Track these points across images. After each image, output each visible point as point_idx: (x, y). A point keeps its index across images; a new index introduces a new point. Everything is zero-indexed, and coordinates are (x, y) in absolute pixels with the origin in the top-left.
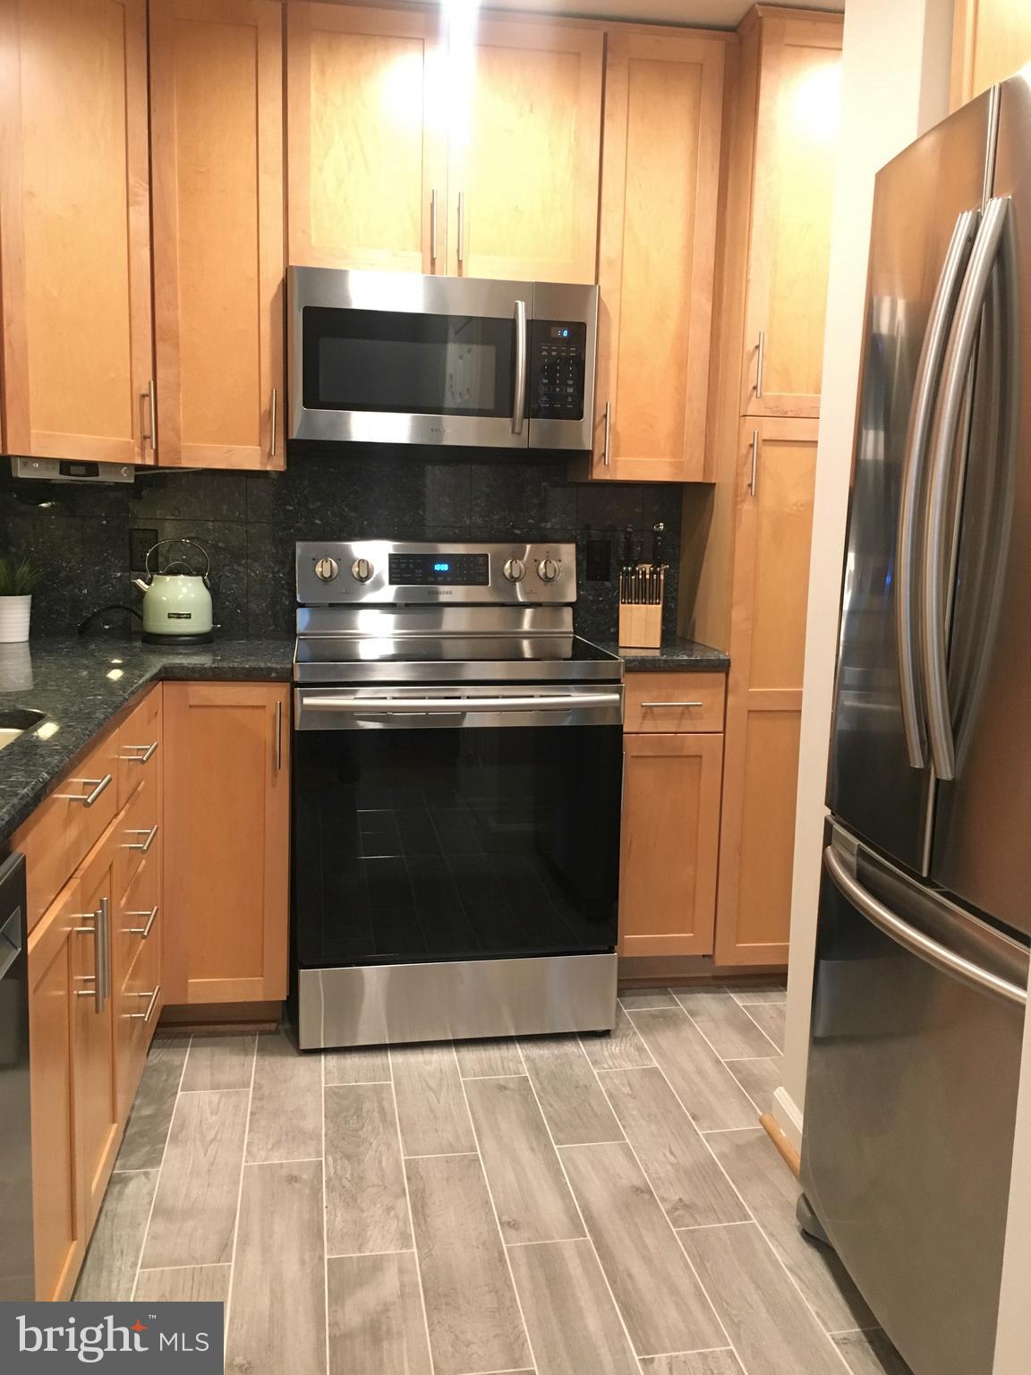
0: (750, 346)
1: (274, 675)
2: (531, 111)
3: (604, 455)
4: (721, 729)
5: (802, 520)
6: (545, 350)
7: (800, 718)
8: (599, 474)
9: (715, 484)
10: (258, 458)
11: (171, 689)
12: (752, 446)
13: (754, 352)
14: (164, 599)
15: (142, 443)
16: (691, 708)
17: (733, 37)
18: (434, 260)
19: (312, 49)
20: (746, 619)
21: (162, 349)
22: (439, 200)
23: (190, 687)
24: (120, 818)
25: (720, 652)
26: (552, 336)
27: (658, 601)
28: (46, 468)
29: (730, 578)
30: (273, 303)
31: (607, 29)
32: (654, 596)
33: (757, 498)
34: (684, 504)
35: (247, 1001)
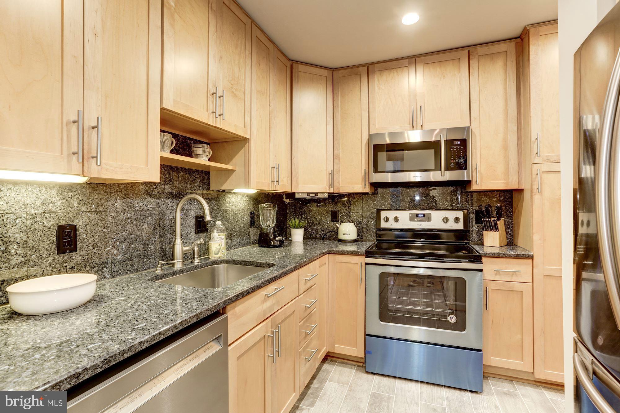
0: (533, 138)
1: (360, 254)
2: (444, 78)
3: (476, 181)
4: (532, 282)
6: (451, 149)
7: (562, 279)
8: (475, 187)
9: (523, 189)
10: (362, 189)
11: (331, 256)
12: (537, 174)
13: (535, 141)
14: (343, 229)
15: (329, 186)
16: (516, 273)
17: (519, 40)
18: (413, 127)
19: (376, 76)
20: (540, 240)
21: (336, 161)
22: (414, 109)
23: (336, 256)
24: (300, 297)
25: (529, 251)
26: (454, 144)
27: (497, 230)
28: (304, 195)
29: (532, 224)
30: (365, 145)
31: (469, 49)
32: (496, 229)
33: (541, 193)
34: (513, 196)
35: (352, 355)
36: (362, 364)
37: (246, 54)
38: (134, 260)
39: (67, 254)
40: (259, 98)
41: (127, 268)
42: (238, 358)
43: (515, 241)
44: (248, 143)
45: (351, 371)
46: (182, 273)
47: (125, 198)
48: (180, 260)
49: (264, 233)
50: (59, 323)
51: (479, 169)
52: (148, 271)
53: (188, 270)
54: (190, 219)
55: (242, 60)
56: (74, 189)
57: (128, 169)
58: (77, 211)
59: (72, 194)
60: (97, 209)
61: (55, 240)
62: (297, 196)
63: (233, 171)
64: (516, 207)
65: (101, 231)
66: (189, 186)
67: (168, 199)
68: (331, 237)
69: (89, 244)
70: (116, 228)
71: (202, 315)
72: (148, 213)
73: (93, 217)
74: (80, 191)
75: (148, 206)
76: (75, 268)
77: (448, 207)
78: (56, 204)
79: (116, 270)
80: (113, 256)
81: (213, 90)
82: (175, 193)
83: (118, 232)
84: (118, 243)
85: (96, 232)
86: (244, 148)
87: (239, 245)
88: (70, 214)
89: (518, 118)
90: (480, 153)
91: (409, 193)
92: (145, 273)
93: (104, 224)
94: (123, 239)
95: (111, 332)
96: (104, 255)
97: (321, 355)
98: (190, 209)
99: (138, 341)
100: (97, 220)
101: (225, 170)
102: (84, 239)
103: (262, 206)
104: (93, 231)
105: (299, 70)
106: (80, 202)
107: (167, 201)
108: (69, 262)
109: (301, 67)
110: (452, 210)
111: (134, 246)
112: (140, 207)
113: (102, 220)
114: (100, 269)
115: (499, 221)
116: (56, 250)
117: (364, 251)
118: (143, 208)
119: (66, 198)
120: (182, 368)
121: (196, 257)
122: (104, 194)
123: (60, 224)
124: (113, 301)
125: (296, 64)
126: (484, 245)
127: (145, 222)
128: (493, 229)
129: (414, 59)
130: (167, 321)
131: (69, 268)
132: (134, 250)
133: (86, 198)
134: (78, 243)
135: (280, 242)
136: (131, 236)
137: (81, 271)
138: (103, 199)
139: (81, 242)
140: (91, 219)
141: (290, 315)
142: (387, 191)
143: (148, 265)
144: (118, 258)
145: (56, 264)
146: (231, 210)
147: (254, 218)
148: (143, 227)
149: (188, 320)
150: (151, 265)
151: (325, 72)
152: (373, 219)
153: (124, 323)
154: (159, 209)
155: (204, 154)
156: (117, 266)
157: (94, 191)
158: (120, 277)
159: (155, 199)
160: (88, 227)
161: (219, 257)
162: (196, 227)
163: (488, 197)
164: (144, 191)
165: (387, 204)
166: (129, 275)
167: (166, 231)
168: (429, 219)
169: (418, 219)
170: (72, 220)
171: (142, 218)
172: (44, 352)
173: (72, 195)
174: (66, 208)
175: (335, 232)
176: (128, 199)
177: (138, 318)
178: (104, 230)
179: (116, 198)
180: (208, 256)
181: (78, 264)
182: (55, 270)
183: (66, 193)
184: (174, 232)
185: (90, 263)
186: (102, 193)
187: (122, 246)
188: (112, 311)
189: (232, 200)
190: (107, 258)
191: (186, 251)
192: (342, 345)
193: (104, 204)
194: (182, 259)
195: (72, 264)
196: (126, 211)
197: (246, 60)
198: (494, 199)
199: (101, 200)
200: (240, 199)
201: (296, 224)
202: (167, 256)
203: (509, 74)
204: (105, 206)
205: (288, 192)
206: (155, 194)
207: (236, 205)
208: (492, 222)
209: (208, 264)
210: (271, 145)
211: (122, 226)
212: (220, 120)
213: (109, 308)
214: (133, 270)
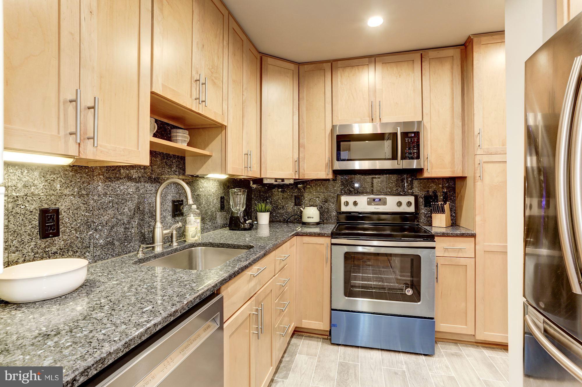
0: (476, 133)
1: (326, 235)
2: (400, 77)
3: (428, 169)
4: (474, 257)
5: (502, 187)
6: (407, 140)
7: (507, 254)
8: (426, 175)
9: (466, 177)
10: (325, 175)
11: (299, 238)
12: (479, 164)
13: (478, 135)
14: (307, 213)
15: (295, 173)
16: (462, 249)
17: (463, 47)
18: (372, 119)
19: (339, 72)
20: (481, 220)
21: (301, 149)
22: (374, 104)
23: (303, 238)
24: (276, 276)
25: (471, 231)
26: (409, 136)
27: (444, 213)
28: (271, 181)
29: (474, 207)
30: (329, 135)
31: (421, 53)
32: (443, 211)
33: (482, 180)
34: (456, 183)
35: (318, 329)
36: (326, 337)
37: (224, 44)
38: (116, 244)
39: (50, 238)
40: (234, 87)
41: (109, 252)
42: (230, 336)
43: (458, 222)
44: (225, 130)
45: (317, 343)
46: (163, 256)
47: (107, 181)
48: (160, 243)
49: (235, 217)
50: (58, 310)
51: (430, 159)
52: (129, 255)
53: (168, 253)
54: (168, 203)
55: (221, 50)
56: (57, 171)
57: (121, 151)
58: (59, 194)
59: (54, 176)
60: (80, 193)
61: (37, 225)
62: (265, 182)
63: (209, 156)
64: (459, 193)
65: (83, 215)
66: (167, 170)
67: (148, 183)
68: (294, 221)
69: (72, 228)
70: (98, 212)
71: (204, 296)
72: (129, 196)
73: (76, 201)
74: (62, 174)
75: (129, 190)
76: (57, 253)
77: (400, 192)
78: (38, 187)
79: (98, 254)
80: (95, 241)
81: (197, 77)
82: (153, 177)
83: (100, 216)
84: (100, 227)
85: (78, 216)
86: (221, 134)
87: (211, 228)
88: (53, 197)
89: (463, 115)
90: (430, 144)
91: (366, 180)
92: (126, 257)
93: (86, 208)
94: (105, 223)
95: (120, 316)
96: (86, 239)
97: (291, 331)
98: (167, 193)
99: (153, 322)
100: (79, 204)
101: (201, 156)
102: (66, 223)
103: (232, 191)
104: (76, 215)
105: (269, 63)
106: (62, 185)
107: (147, 185)
108: (51, 247)
109: (270, 60)
110: (405, 195)
111: (115, 230)
112: (121, 191)
113: (84, 204)
114: (83, 253)
115: (445, 205)
116: (39, 234)
117: (330, 232)
118: (124, 191)
119: (49, 180)
120: (188, 348)
121: (174, 240)
122: (87, 177)
123: (43, 208)
124: (106, 286)
125: (266, 57)
126: (433, 226)
127: (126, 206)
128: (440, 212)
129: (373, 59)
130: (173, 302)
131: (52, 253)
132: (115, 234)
133: (69, 181)
134: (61, 227)
135: (250, 225)
136: (112, 220)
137: (63, 256)
138: (85, 182)
139: (64, 226)
140: (74, 203)
141: (269, 293)
142: (346, 178)
143: (129, 248)
144: (100, 242)
145: (38, 250)
146: (203, 194)
147: (224, 202)
148: (124, 211)
149: (193, 301)
150: (131, 248)
151: (292, 66)
152: (333, 203)
153: (130, 307)
154: (139, 193)
155: (183, 139)
156: (99, 250)
157: (76, 174)
158: (102, 262)
159: (135, 183)
160: (70, 211)
161: (196, 240)
162: (173, 211)
163: (435, 183)
164: (124, 175)
165: (346, 189)
166: (111, 259)
167: (146, 215)
168: (385, 203)
169: (374, 203)
170: (55, 203)
171: (123, 202)
172: (56, 339)
173: (54, 178)
174: (48, 191)
175: (298, 215)
176: (109, 183)
177: (142, 300)
178: (87, 214)
179: (98, 181)
180: (185, 239)
181: (61, 249)
182: (37, 255)
183: (48, 176)
184: (153, 216)
185: (73, 247)
186: (85, 175)
187: (103, 230)
188: (110, 295)
189: (205, 185)
190: (89, 243)
191: (166, 234)
192: (309, 320)
193: (87, 187)
194: (162, 243)
195: (54, 249)
196: (107, 195)
197: (224, 50)
198: (440, 186)
199: (83, 183)
200: (211, 184)
201: (263, 208)
202: (146, 239)
203: (455, 76)
204: (88, 189)
205: (257, 177)
206: (135, 178)
207: (208, 190)
208: (440, 206)
209: (186, 247)
210: (244, 132)
211: (104, 210)
212: (202, 106)
213: (105, 292)
214: (114, 254)
